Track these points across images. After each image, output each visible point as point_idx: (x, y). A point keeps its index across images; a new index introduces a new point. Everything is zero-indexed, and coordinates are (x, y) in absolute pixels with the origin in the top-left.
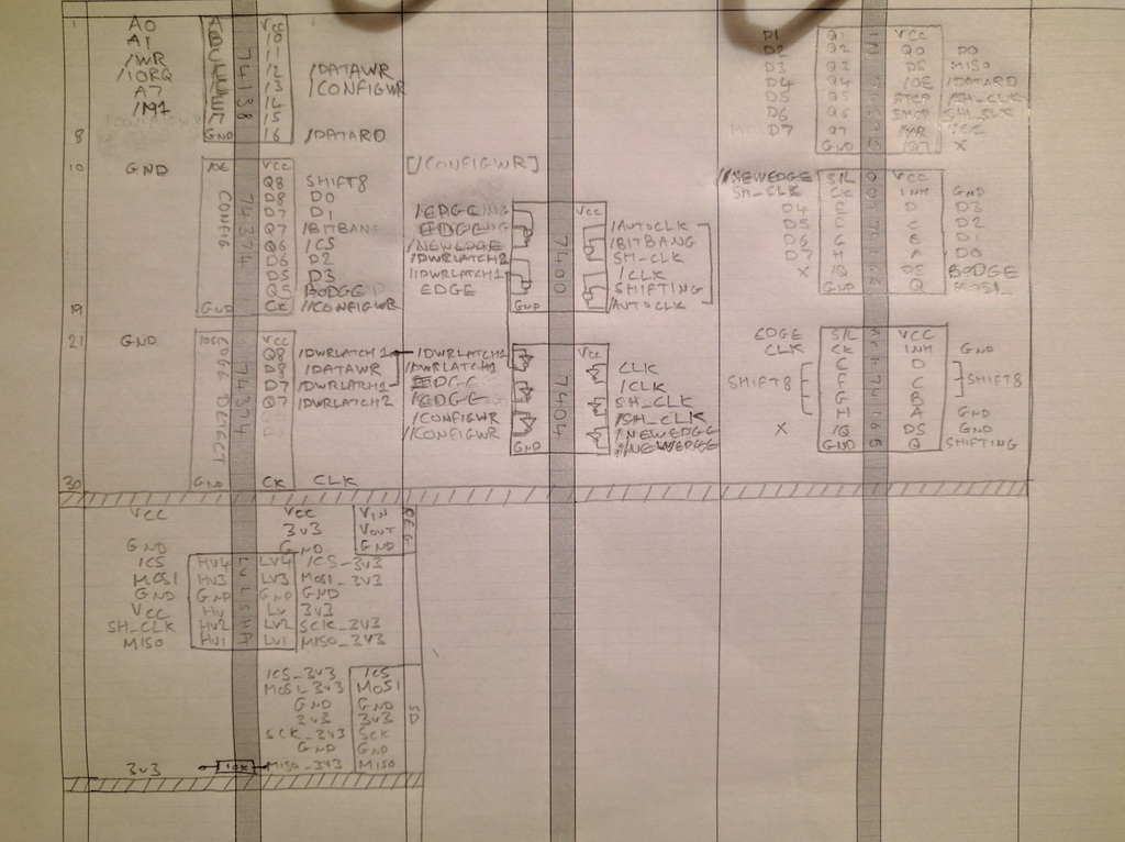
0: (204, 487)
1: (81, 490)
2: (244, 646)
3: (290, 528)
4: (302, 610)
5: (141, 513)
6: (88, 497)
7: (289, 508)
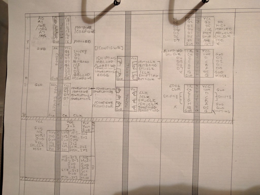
0: (51, 116)
1: (26, 116)
2: (58, 151)
3: (68, 125)
4: (70, 143)
5: (38, 121)
6: (27, 117)
7: (68, 121)
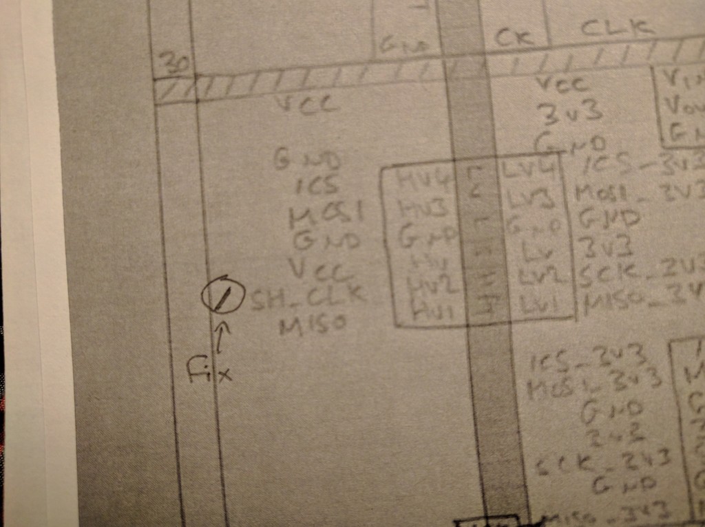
1: (190, 72)
2: (487, 318)
3: (548, 110)
4: (581, 248)
5: (295, 104)
6: (203, 83)
7: (543, 78)
